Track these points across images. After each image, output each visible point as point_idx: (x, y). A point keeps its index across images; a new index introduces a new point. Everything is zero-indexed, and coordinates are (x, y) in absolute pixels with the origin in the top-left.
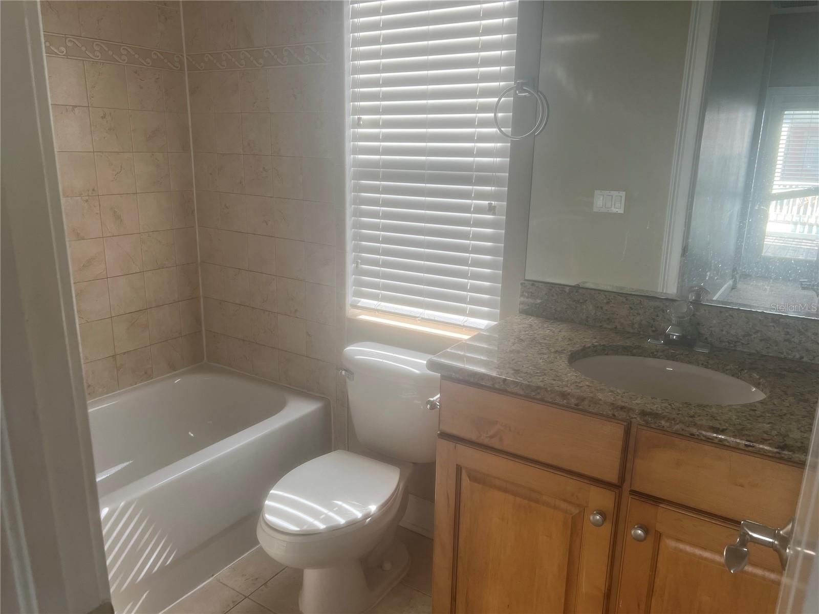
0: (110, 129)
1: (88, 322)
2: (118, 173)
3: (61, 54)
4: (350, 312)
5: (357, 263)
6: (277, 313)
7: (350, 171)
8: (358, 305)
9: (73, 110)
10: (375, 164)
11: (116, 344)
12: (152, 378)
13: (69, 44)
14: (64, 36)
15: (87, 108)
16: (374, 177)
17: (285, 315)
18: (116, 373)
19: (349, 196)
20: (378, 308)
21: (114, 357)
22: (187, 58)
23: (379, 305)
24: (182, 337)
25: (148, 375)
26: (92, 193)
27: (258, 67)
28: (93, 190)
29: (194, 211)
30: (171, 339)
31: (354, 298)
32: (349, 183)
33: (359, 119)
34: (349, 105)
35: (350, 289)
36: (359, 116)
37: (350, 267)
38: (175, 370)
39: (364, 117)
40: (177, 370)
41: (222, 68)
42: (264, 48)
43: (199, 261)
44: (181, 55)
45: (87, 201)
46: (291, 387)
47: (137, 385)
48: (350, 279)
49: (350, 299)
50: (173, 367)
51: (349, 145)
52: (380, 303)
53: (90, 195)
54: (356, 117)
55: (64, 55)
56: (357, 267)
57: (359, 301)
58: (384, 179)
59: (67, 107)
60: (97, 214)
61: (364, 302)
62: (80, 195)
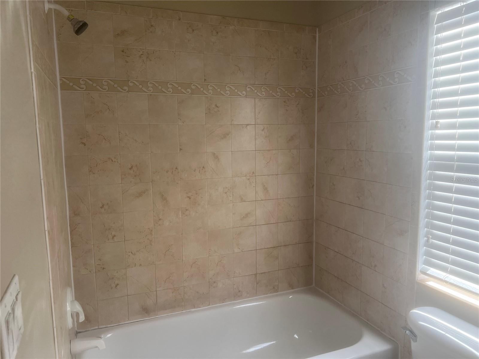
0: (266, 137)
1: (242, 252)
2: (268, 163)
3: (243, 95)
4: (420, 276)
5: (428, 238)
6: (362, 264)
7: (426, 162)
8: (427, 272)
9: (246, 127)
10: (450, 158)
11: (257, 267)
12: (278, 292)
13: (248, 89)
14: (245, 85)
15: (254, 125)
16: (450, 168)
17: (368, 267)
18: (256, 285)
19: (425, 183)
20: (446, 279)
21: (256, 275)
22: (318, 90)
23: (447, 277)
24: (299, 267)
25: (275, 289)
26: (252, 175)
27: (361, 90)
28: (253, 173)
29: (314, 185)
30: (292, 268)
31: (424, 265)
32: (425, 173)
33: (437, 123)
34: (429, 113)
35: (421, 258)
36: (437, 121)
37: (422, 240)
38: (292, 289)
39: (442, 121)
40: (294, 289)
41: (337, 93)
42: (366, 77)
43: (315, 218)
44: (314, 88)
45: (249, 179)
46: (369, 323)
47: (267, 295)
48: (422, 249)
49: (420, 266)
50: (291, 286)
51: (427, 143)
52: (448, 275)
53: (251, 175)
54: (435, 121)
55: (245, 96)
56: (428, 241)
57: (428, 270)
58: (457, 171)
59: (243, 125)
60: (254, 187)
61: (432, 271)
62: (246, 176)
